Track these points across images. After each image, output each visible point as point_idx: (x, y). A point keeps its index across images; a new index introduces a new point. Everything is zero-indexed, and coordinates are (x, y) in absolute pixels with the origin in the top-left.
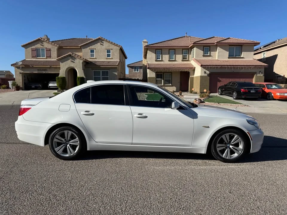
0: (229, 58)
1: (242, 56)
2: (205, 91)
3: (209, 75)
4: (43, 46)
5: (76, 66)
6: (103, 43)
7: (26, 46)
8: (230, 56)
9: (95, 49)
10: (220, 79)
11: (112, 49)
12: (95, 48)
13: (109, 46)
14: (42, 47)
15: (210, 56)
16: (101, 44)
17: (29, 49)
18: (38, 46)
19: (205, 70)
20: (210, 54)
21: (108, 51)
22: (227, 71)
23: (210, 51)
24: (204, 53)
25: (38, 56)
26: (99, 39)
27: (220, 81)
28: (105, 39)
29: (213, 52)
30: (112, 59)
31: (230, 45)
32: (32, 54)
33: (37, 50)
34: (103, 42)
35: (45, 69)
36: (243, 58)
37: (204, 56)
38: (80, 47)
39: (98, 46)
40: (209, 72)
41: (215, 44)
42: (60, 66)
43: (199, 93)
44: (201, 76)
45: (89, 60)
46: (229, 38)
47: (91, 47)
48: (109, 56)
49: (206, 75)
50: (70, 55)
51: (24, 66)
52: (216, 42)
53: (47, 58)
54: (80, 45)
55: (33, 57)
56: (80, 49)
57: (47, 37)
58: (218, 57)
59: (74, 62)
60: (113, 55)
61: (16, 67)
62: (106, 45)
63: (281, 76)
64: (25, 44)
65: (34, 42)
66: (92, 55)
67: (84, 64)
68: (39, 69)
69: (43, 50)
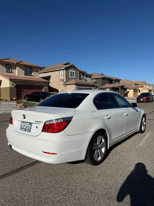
0: (25, 75)
1: (33, 75)
2: (14, 98)
3: (16, 87)
8: (26, 74)
10: (23, 90)
15: (11, 72)
19: (12, 83)
20: (12, 71)
22: (28, 84)
23: (11, 68)
24: (7, 70)
27: (23, 91)
29: (13, 70)
31: (25, 66)
36: (33, 76)
37: (7, 72)
40: (15, 84)
41: (15, 64)
43: (9, 101)
44: (10, 87)
46: (22, 61)
49: (14, 86)
52: (16, 62)
58: (18, 74)
63: (54, 88)
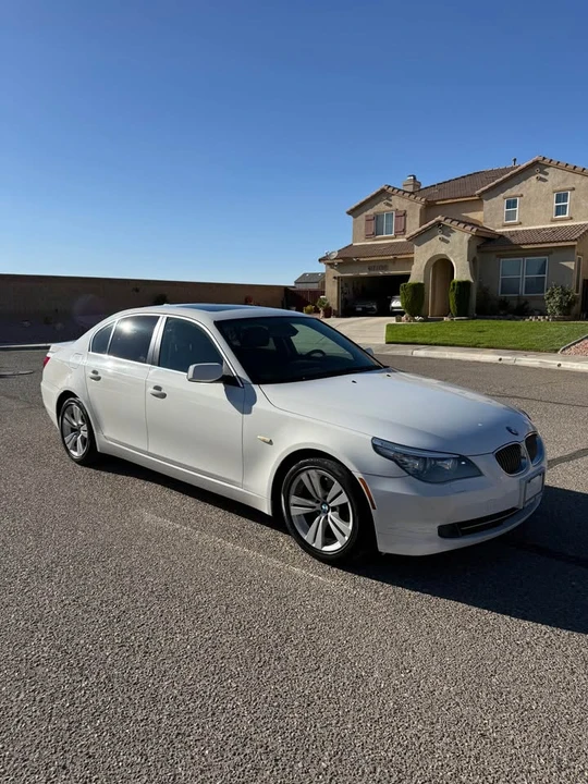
4: (391, 206)
5: (452, 252)
6: (546, 174)
7: (354, 212)
9: (522, 196)
11: (574, 189)
12: (519, 193)
13: (564, 181)
14: (388, 208)
16: (541, 179)
17: (362, 217)
18: (381, 207)
21: (561, 197)
25: (378, 232)
26: (536, 163)
28: (555, 161)
30: (571, 218)
32: (366, 230)
33: (377, 218)
34: (546, 170)
35: (383, 265)
38: (480, 195)
39: (530, 186)
42: (415, 255)
45: (497, 231)
47: (508, 193)
48: (560, 210)
50: (439, 224)
51: (341, 261)
53: (395, 237)
54: (479, 191)
55: (368, 237)
56: (477, 203)
57: (415, 178)
59: (447, 242)
60: (577, 206)
61: (329, 264)
62: (555, 179)
64: (353, 207)
65: (373, 197)
66: (510, 216)
67: (477, 242)
68: (372, 266)
69: (389, 215)
